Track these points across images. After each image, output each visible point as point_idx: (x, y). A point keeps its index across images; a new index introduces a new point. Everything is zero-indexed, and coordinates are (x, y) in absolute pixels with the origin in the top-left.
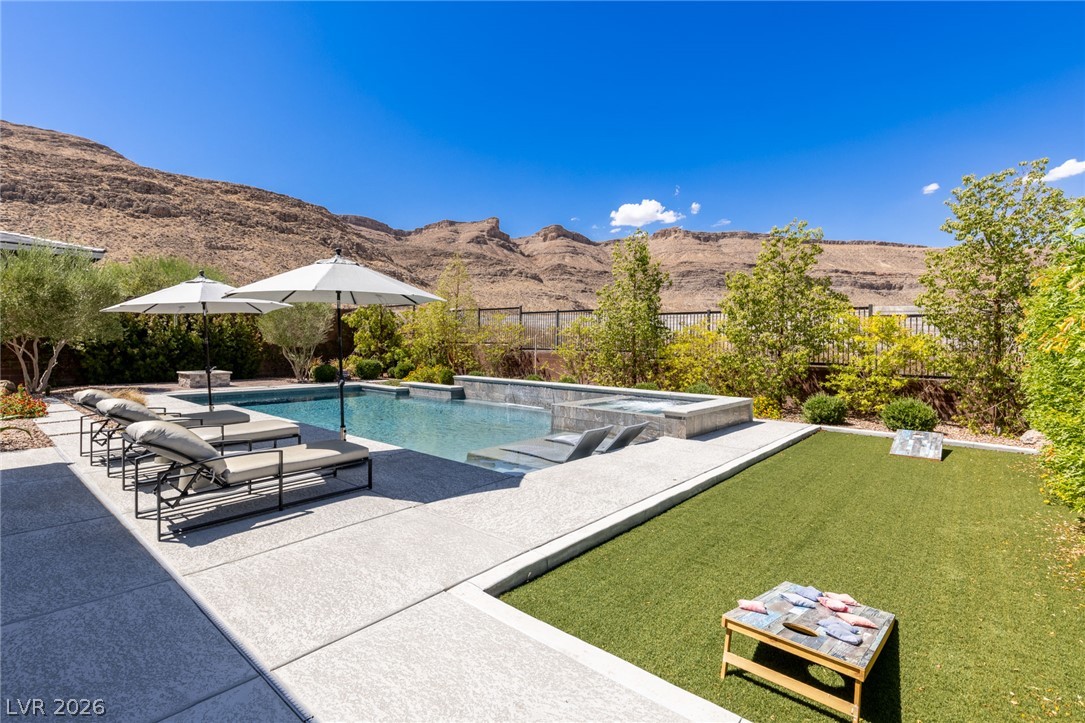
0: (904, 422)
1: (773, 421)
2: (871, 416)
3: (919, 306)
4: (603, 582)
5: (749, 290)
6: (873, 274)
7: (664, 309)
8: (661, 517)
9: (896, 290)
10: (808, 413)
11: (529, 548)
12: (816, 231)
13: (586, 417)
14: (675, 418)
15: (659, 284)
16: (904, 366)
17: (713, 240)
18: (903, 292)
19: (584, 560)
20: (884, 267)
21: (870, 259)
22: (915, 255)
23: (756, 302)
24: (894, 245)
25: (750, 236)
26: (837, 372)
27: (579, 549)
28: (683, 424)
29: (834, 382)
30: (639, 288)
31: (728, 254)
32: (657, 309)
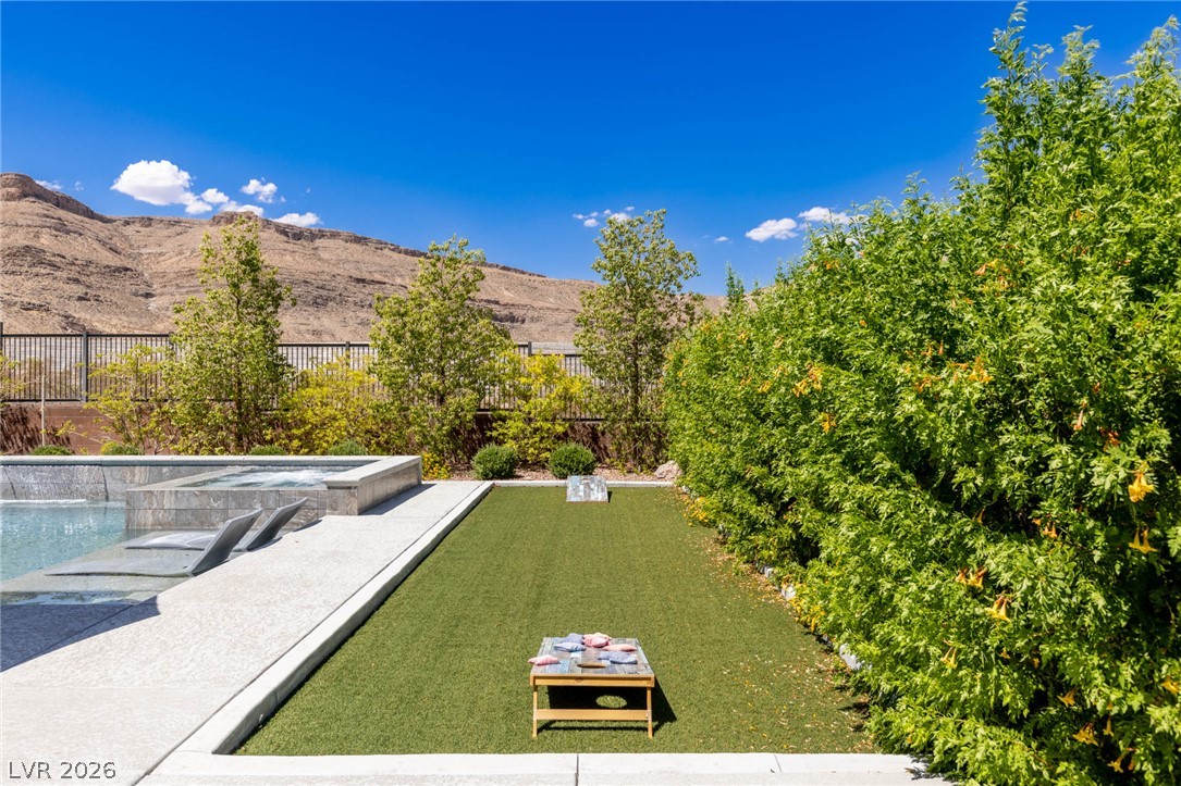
0: (570, 469)
1: (442, 482)
2: (538, 465)
3: (577, 345)
4: (360, 697)
5: (406, 319)
6: (497, 303)
7: (284, 339)
8: (381, 610)
9: (519, 324)
10: (480, 468)
11: (241, 687)
12: (478, 252)
13: (195, 503)
14: (342, 488)
15: (277, 301)
16: (565, 409)
17: (306, 238)
18: (525, 326)
19: (318, 680)
20: (507, 296)
21: (493, 284)
22: (536, 284)
23: (416, 335)
24: (516, 271)
25: (358, 240)
26: (503, 419)
27: (306, 670)
28: (353, 495)
29: (501, 431)
30: (246, 305)
31: (328, 261)
32: (275, 336)
